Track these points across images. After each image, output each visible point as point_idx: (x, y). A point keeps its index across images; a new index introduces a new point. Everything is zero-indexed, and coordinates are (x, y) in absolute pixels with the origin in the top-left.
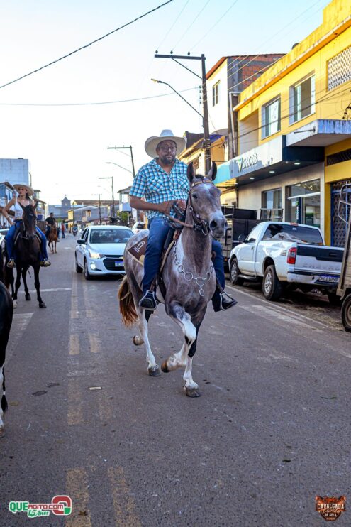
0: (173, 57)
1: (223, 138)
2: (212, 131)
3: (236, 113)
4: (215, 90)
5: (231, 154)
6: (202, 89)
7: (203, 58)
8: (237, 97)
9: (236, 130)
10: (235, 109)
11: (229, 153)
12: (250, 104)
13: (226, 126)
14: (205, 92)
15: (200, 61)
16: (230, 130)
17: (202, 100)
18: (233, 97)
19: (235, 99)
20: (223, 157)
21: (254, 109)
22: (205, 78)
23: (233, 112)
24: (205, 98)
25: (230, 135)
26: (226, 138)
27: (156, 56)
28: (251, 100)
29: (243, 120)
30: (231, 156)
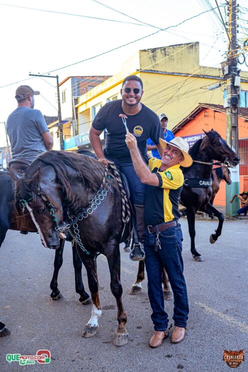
0: (39, 76)
1: (69, 122)
2: (63, 119)
3: (77, 109)
4: (64, 94)
5: (75, 132)
6: (57, 95)
7: (57, 77)
8: (77, 100)
9: (77, 118)
10: (76, 106)
11: (73, 131)
12: (85, 104)
13: (71, 116)
14: (59, 97)
15: (56, 78)
16: (73, 118)
17: (57, 101)
18: (75, 99)
19: (76, 101)
20: (70, 133)
21: (88, 108)
22: (58, 86)
23: (75, 108)
24: (59, 100)
25: (74, 121)
26: (71, 122)
27: (30, 75)
28: (86, 103)
29: (81, 113)
30: (75, 134)
